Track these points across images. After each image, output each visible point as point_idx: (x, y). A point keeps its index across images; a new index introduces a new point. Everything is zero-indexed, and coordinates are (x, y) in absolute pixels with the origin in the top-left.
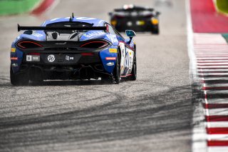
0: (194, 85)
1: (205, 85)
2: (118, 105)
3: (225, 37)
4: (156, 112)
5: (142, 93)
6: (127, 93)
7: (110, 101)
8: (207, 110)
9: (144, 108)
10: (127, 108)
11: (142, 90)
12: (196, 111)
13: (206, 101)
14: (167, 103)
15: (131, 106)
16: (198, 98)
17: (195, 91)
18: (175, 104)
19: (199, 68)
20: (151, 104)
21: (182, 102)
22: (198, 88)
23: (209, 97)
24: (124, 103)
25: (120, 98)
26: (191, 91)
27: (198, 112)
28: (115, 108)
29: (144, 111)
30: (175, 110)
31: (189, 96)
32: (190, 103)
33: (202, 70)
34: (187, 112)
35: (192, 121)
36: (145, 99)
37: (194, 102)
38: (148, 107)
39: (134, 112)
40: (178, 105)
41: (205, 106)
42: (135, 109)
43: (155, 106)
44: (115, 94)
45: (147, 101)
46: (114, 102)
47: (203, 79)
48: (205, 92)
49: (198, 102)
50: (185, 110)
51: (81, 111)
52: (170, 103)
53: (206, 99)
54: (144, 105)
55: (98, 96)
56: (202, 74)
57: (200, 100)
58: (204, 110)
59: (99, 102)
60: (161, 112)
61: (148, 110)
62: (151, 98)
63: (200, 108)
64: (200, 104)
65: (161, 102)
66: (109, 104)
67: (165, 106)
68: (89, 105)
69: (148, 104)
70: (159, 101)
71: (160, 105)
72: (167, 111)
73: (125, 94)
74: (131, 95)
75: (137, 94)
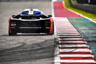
0: (55, 39)
1: (60, 39)
2: (23, 47)
3: (68, 19)
4: (39, 50)
5: (33, 42)
7: (20, 45)
8: (61, 49)
9: (34, 48)
10: (27, 48)
11: (33, 41)
12: (56, 50)
13: (60, 46)
14: (44, 47)
15: (28, 48)
16: (57, 44)
17: (55, 41)
18: (47, 47)
20: (37, 47)
21: (50, 46)
22: (57, 40)
23: (61, 44)
24: (25, 46)
25: (24, 44)
26: (54, 41)
27: (57, 50)
28: (22, 48)
29: (34, 50)
30: (47, 49)
31: (53, 44)
32: (53, 47)
33: (58, 33)
34: (52, 50)
35: (54, 54)
36: (34, 45)
37: (55, 46)
38: (36, 48)
39: (30, 50)
41: (60, 48)
42: (30, 49)
43: (38, 48)
44: (22, 43)
45: (35, 46)
46: (22, 46)
47: (59, 36)
48: (60, 42)
49: (56, 46)
50: (51, 49)
51: (8, 50)
52: (45, 47)
53: (60, 45)
54: (34, 47)
55: (15, 43)
56: (59, 34)
57: (58, 45)
58: (59, 49)
59: (15, 46)
60: (41, 50)
61: (35, 49)
62: (37, 44)
63: (58, 49)
64: (58, 47)
66: (19, 47)
68: (11, 47)
69: (35, 47)
70: (40, 46)
71: (41, 47)
72: (44, 50)
73: (26, 43)
74: (28, 43)
75: (31, 43)
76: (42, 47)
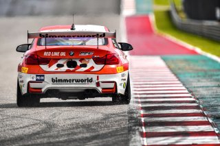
0: (131, 112)
1: (142, 112)
2: (47, 134)
3: (165, 60)
4: (89, 141)
5: (74, 121)
6: (58, 121)
7: (39, 129)
8: (145, 139)
9: (76, 137)
10: (57, 137)
11: (74, 118)
12: (132, 140)
13: (144, 130)
14: (101, 132)
15: (61, 136)
16: (135, 126)
17: (131, 118)
18: (110, 133)
19: (136, 94)
20: (83, 133)
21: (117, 130)
22: (135, 115)
23: (146, 124)
24: (54, 132)
25: (50, 126)
26: (127, 118)
27: (135, 141)
28: (44, 137)
29: (75, 140)
30: (110, 139)
31: (125, 124)
32: (126, 131)
33: (139, 96)
34: (122, 141)
36: (77, 128)
37: (130, 130)
38: (80, 136)
39: (65, 141)
40: (113, 134)
41: (142, 135)
42: (66, 138)
43: (88, 135)
44: (45, 123)
45: (79, 130)
46: (44, 131)
47: (140, 105)
48: (143, 120)
49: (134, 130)
50: (120, 139)
51: (8, 140)
52: (104, 132)
53: (143, 128)
54: (75, 134)
55: (26, 124)
56: (140, 100)
57: (137, 128)
58: (141, 139)
59: (27, 131)
61: (80, 139)
62: (83, 126)
63: (138, 137)
64: (137, 133)
65: (94, 130)
66: (38, 133)
67: (99, 135)
68: (15, 134)
69: (80, 133)
70: (92, 129)
71: (94, 134)
72: (101, 141)
73: (55, 122)
74: (61, 124)
75: (69, 122)
76: (97, 133)
